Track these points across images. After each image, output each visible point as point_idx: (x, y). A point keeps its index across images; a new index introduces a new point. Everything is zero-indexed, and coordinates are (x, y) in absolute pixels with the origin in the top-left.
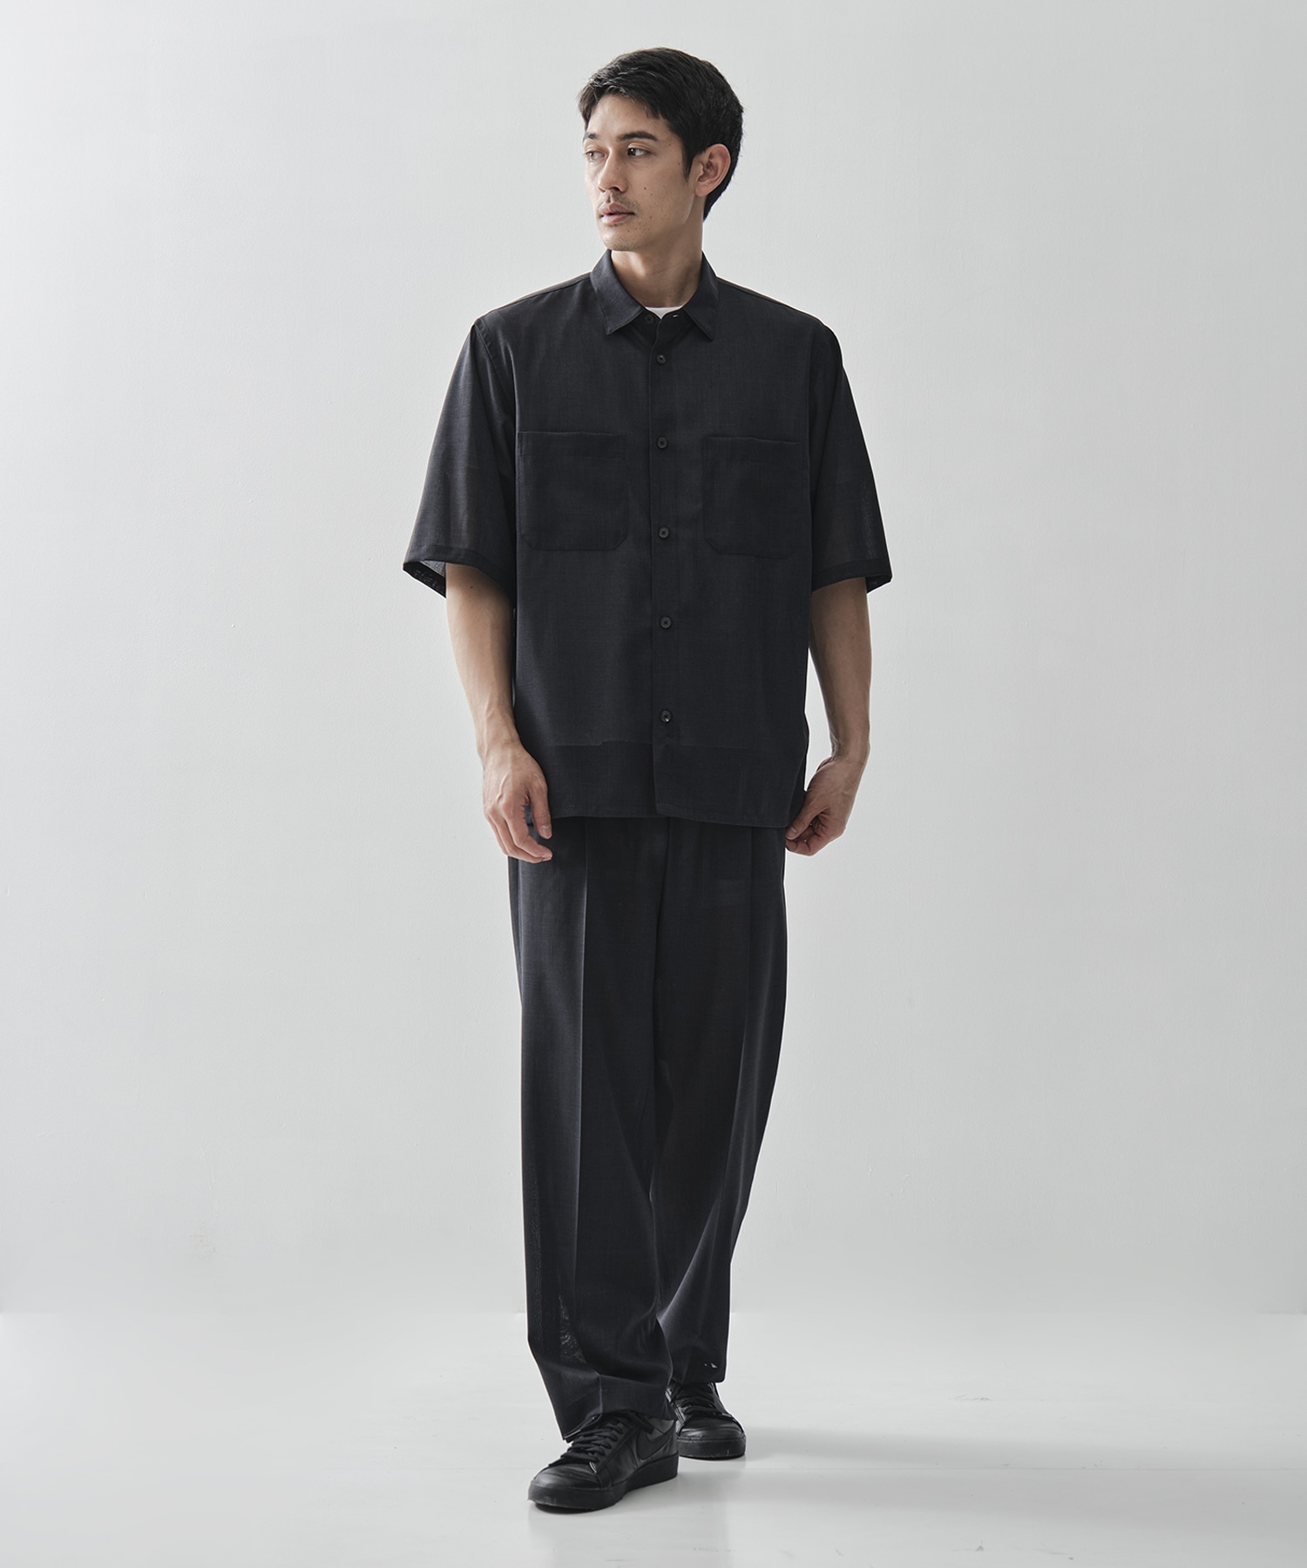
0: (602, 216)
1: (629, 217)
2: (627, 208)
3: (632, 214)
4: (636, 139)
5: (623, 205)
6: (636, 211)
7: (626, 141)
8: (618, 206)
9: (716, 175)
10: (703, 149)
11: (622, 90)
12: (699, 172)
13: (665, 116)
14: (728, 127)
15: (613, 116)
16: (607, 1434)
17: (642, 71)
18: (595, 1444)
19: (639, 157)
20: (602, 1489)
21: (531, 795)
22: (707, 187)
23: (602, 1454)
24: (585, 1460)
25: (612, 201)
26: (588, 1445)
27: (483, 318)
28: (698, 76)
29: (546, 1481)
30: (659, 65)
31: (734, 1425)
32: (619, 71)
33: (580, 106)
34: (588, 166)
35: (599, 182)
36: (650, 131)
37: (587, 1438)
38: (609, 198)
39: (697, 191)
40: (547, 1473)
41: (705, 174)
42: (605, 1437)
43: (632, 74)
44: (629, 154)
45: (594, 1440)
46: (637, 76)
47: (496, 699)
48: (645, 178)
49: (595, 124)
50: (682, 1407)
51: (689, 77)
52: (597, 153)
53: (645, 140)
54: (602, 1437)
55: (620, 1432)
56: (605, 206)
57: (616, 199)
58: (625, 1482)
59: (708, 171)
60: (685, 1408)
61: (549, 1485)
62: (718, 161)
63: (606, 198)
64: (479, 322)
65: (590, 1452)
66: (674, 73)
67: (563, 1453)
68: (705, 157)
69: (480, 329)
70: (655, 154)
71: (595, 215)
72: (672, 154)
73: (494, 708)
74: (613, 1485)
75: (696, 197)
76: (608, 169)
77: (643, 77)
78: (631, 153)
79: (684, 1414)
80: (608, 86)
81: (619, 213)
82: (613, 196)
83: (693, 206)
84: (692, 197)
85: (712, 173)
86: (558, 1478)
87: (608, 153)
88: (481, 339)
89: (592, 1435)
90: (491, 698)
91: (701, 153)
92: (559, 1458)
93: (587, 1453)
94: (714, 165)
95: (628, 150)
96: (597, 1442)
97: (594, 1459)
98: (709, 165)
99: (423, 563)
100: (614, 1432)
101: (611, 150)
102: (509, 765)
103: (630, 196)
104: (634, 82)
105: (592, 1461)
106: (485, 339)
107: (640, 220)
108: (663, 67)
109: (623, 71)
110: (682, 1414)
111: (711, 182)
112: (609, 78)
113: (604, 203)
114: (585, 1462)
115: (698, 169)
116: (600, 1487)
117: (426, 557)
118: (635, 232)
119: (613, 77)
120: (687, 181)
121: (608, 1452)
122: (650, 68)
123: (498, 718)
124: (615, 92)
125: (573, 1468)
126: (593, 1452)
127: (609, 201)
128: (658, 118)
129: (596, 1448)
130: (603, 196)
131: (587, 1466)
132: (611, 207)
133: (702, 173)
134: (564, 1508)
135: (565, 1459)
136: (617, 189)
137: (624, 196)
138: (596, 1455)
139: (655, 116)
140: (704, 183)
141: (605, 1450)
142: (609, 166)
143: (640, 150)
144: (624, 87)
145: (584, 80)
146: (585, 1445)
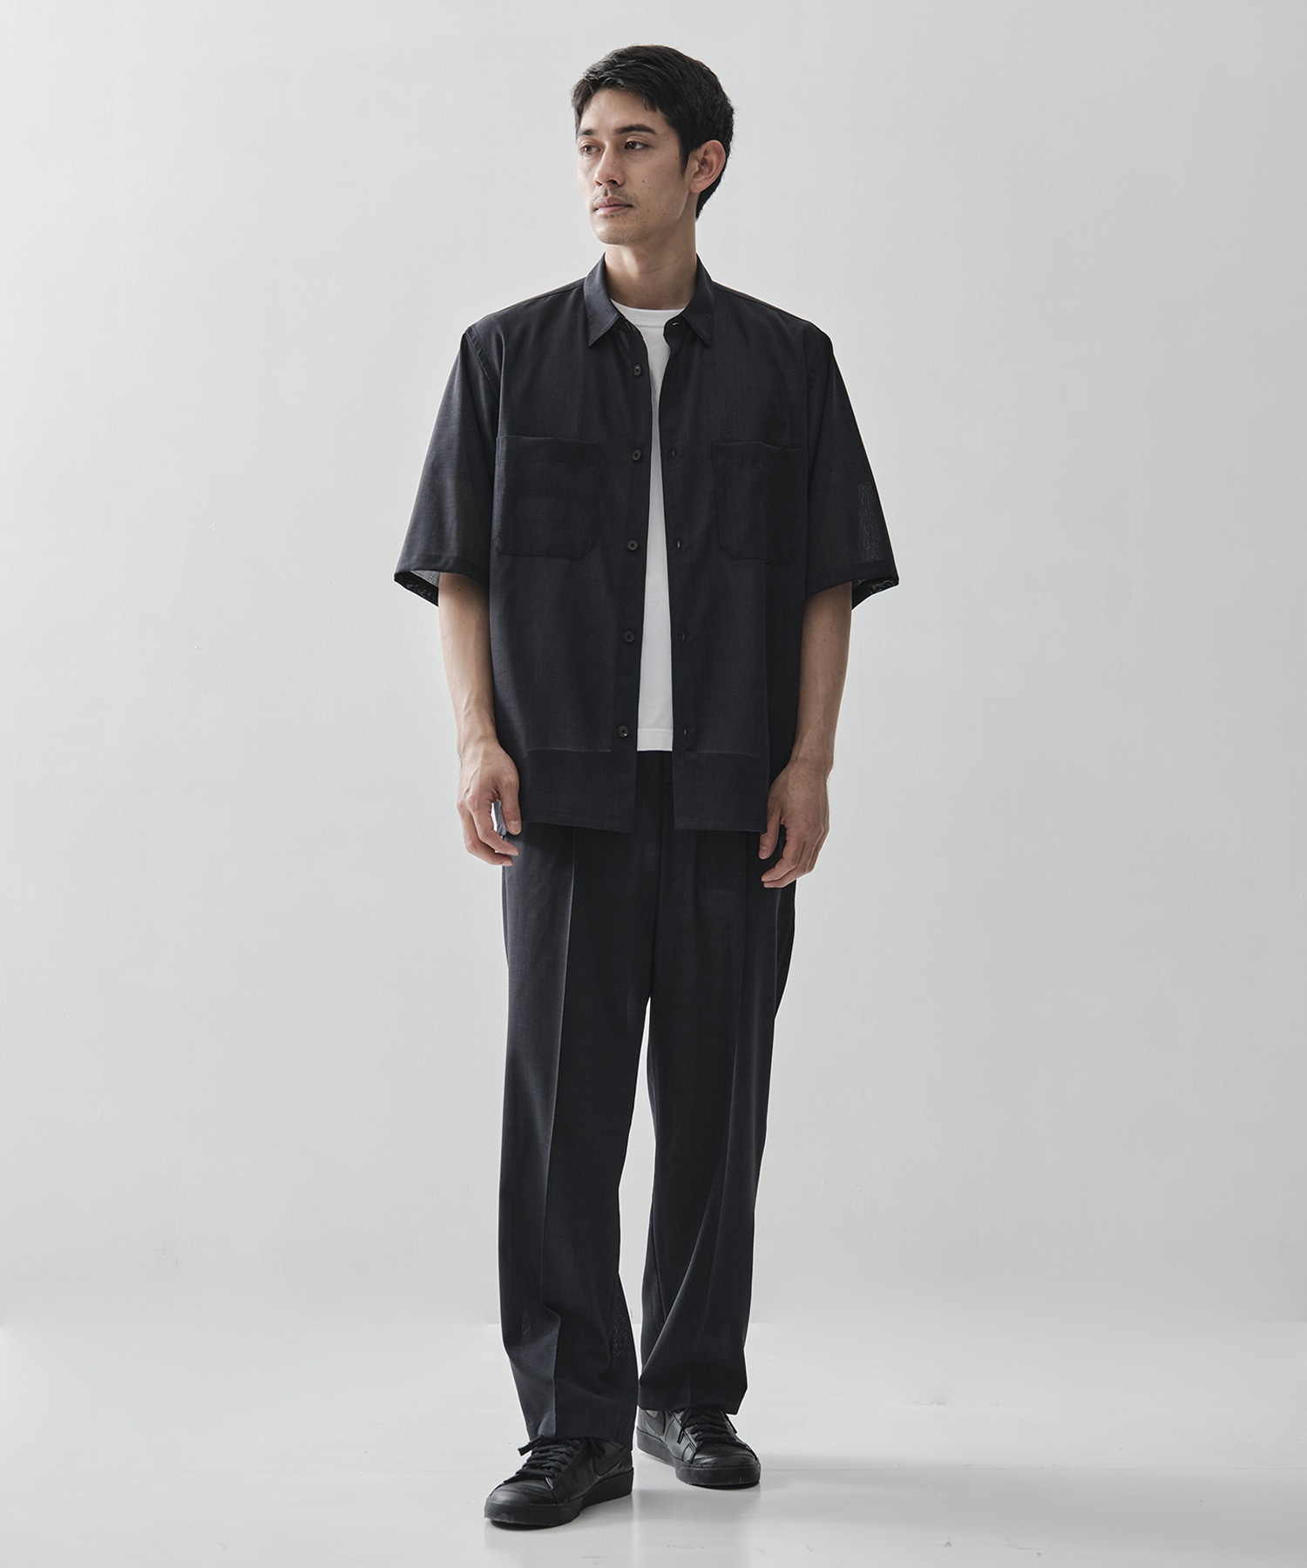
0: (597, 209)
1: (626, 209)
2: (624, 200)
3: (630, 206)
4: (634, 132)
5: (621, 198)
6: (634, 204)
7: (624, 134)
8: (616, 199)
9: (711, 170)
10: (698, 145)
11: (620, 81)
12: (695, 169)
13: (662, 110)
14: (722, 126)
15: (608, 111)
16: (563, 1450)
17: (641, 64)
18: (551, 1460)
19: (639, 149)
20: (559, 1505)
21: (500, 790)
22: (702, 184)
23: (558, 1470)
24: (543, 1475)
25: (610, 195)
26: (544, 1461)
27: (474, 325)
28: (693, 73)
29: (502, 1497)
30: (657, 59)
31: (747, 1452)
32: (617, 64)
33: (573, 101)
34: (584, 159)
35: (596, 176)
36: (649, 124)
37: (543, 1454)
38: (606, 191)
39: (692, 186)
40: (501, 1490)
41: (700, 171)
42: (561, 1453)
43: (630, 67)
44: (625, 148)
45: (550, 1456)
46: (636, 69)
47: (474, 697)
48: (643, 171)
49: (588, 121)
50: (692, 1434)
51: (685, 72)
52: (592, 148)
53: (644, 134)
54: (558, 1453)
55: (576, 1448)
56: (601, 199)
57: (614, 192)
58: (581, 1499)
59: (703, 168)
60: (696, 1435)
61: (506, 1501)
62: (713, 157)
63: (603, 192)
64: (470, 330)
65: (546, 1468)
66: (671, 67)
67: (518, 1470)
68: (700, 153)
69: (471, 336)
70: (653, 147)
71: (588, 209)
72: (669, 148)
73: (471, 706)
74: (569, 1501)
75: (691, 193)
76: (606, 162)
77: (640, 69)
78: (630, 146)
79: (695, 1440)
80: (604, 79)
81: (615, 205)
82: (610, 189)
83: (687, 203)
84: (687, 194)
85: (707, 170)
86: (515, 1494)
87: (604, 147)
88: (471, 346)
89: (548, 1450)
90: (470, 695)
91: (696, 149)
92: (513, 1474)
93: (543, 1468)
94: (709, 162)
95: (628, 142)
96: (553, 1458)
97: (550, 1475)
98: (704, 162)
99: (414, 572)
100: (571, 1448)
101: (607, 144)
102: (480, 760)
103: (628, 189)
104: (632, 74)
105: (548, 1477)
106: (476, 346)
107: (637, 212)
108: (660, 61)
109: (620, 64)
110: (693, 1441)
111: (706, 179)
112: (606, 71)
113: (602, 196)
114: (541, 1478)
115: (694, 165)
116: (556, 1503)
117: (416, 567)
118: (630, 223)
119: (610, 70)
120: (683, 177)
121: (564, 1468)
122: (647, 61)
123: (474, 717)
124: (612, 85)
125: (529, 1484)
126: (549, 1468)
127: (606, 194)
128: (655, 111)
129: (552, 1464)
130: (599, 190)
131: (543, 1482)
132: (609, 200)
133: (697, 169)
134: (521, 1525)
135: (521, 1476)
136: (614, 182)
137: (622, 189)
138: (552, 1470)
139: (653, 109)
140: (698, 180)
141: (561, 1465)
142: (606, 159)
143: (640, 143)
144: (622, 78)
145: (579, 75)
146: (540, 1462)
